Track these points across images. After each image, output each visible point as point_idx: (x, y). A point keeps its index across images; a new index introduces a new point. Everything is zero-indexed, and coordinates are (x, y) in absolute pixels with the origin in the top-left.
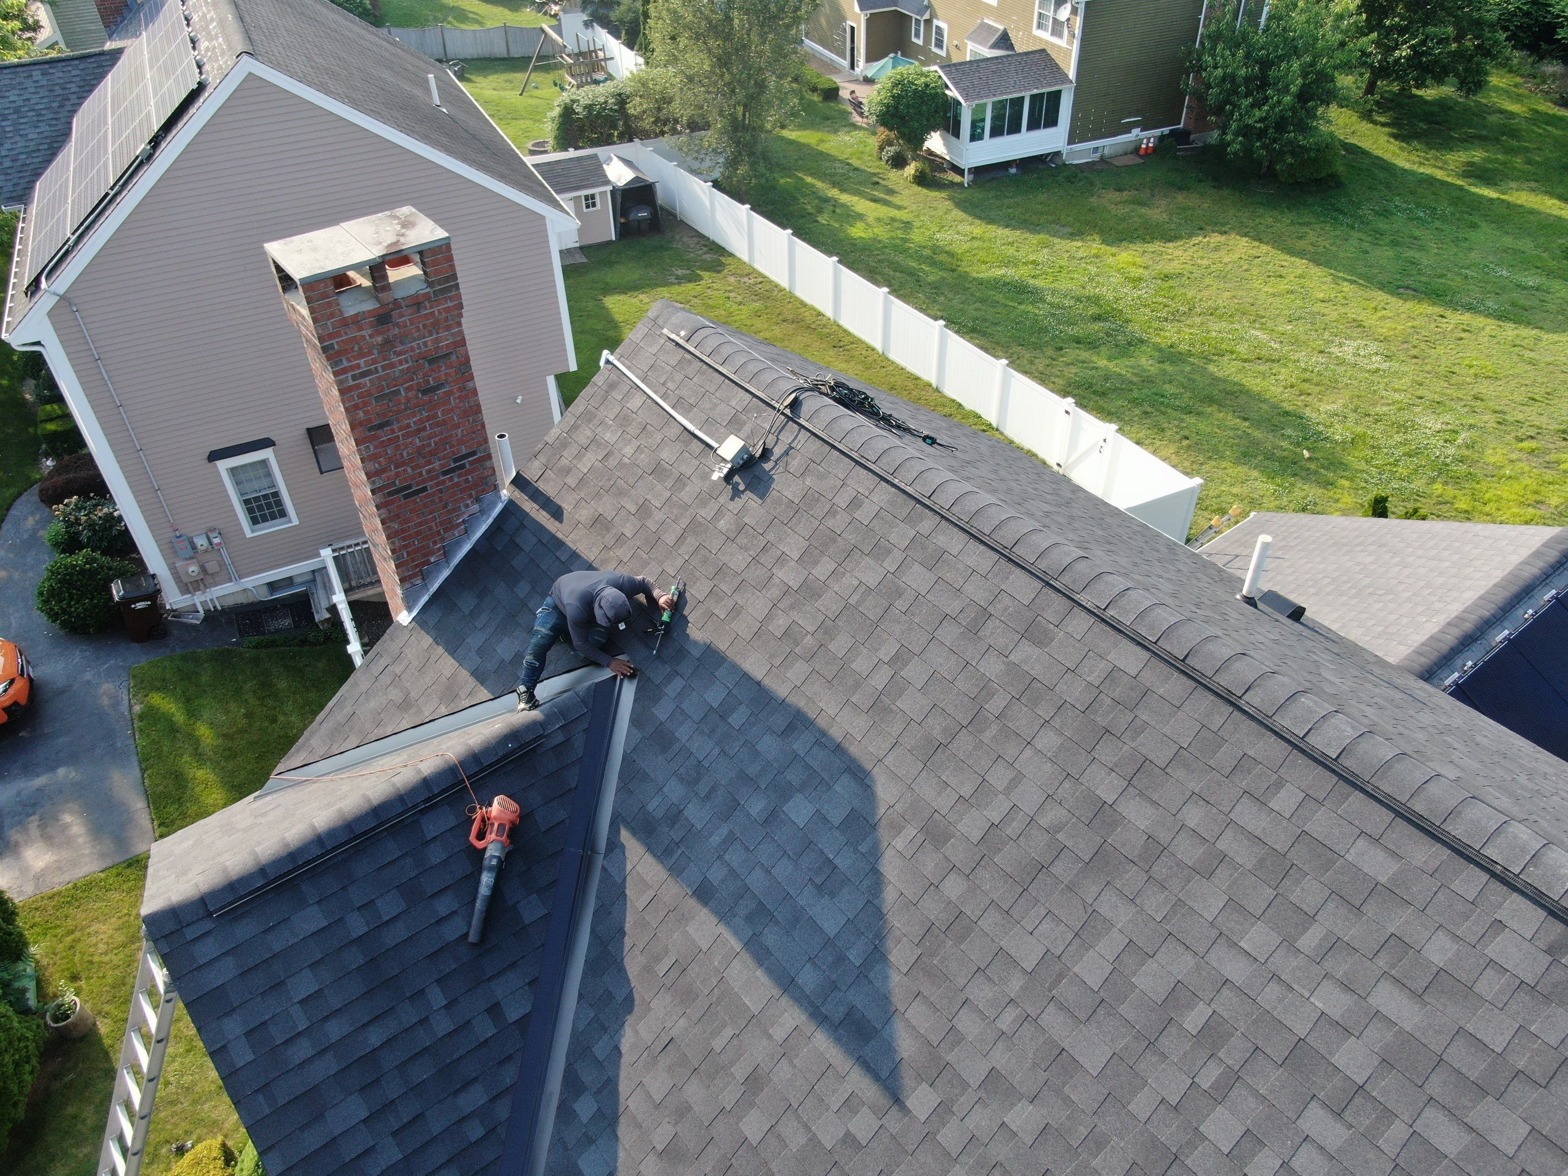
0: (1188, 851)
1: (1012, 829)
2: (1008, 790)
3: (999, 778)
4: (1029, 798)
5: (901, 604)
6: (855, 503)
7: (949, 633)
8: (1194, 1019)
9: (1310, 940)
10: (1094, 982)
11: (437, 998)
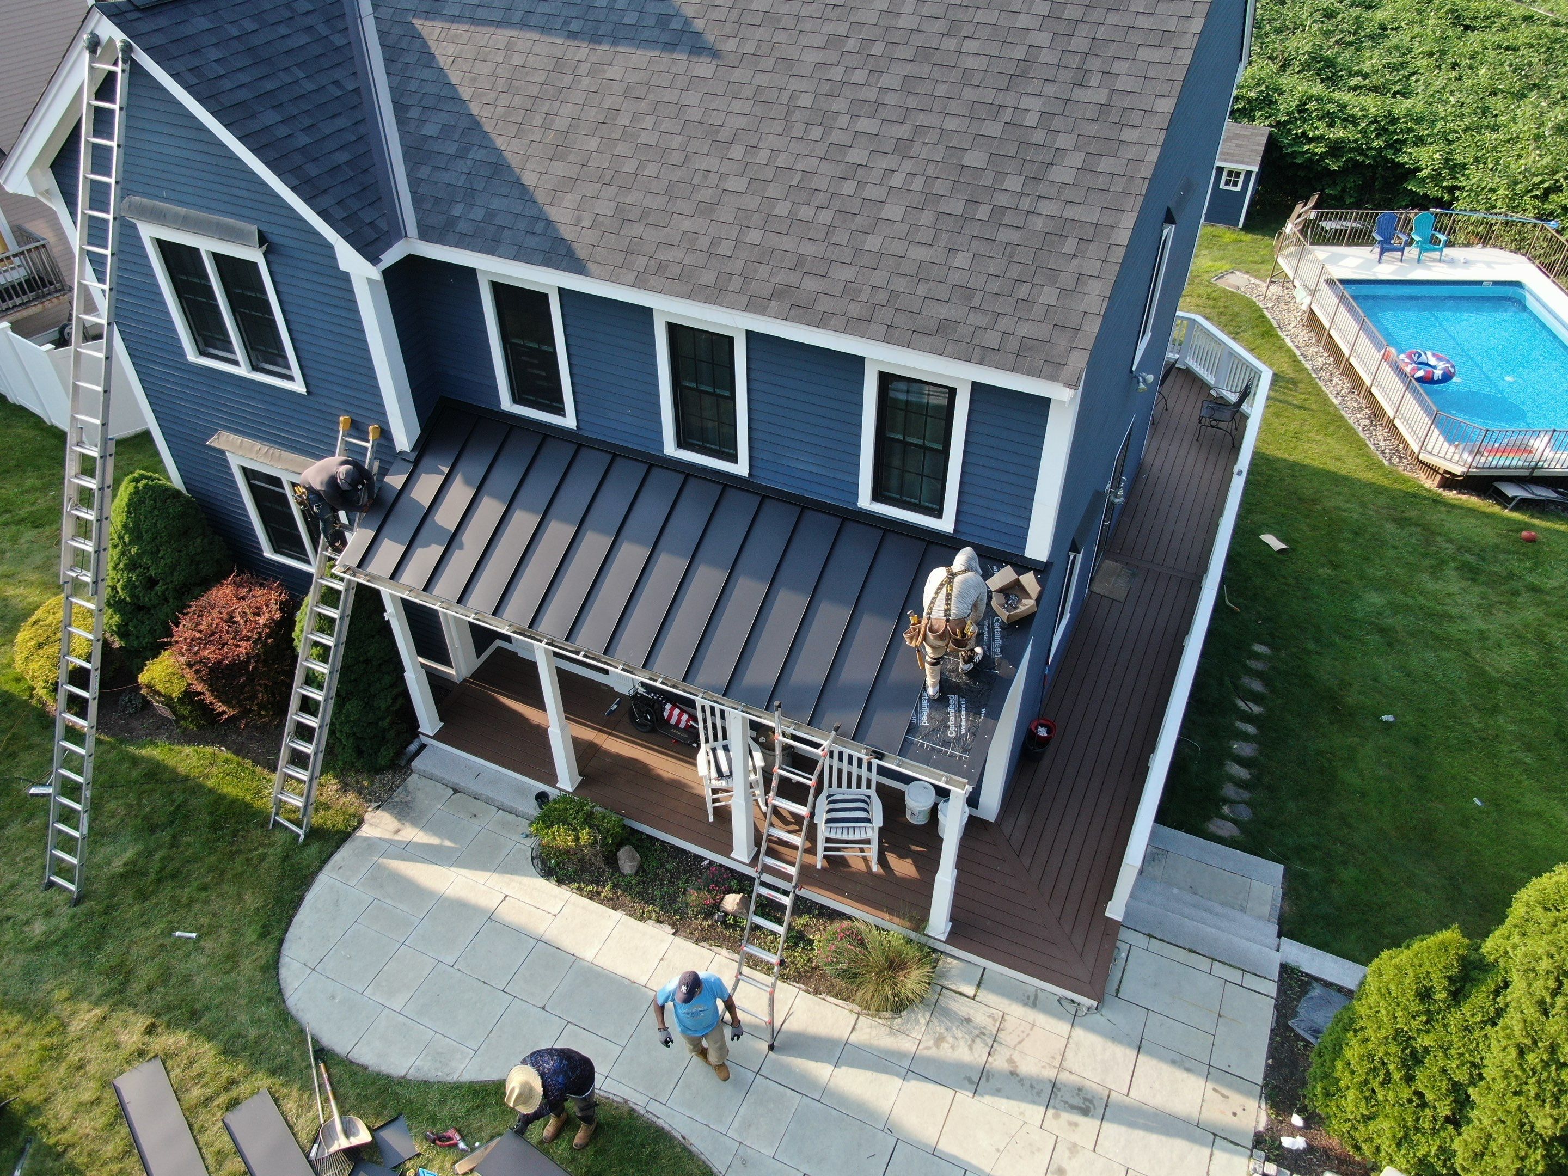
11: (299, 73)
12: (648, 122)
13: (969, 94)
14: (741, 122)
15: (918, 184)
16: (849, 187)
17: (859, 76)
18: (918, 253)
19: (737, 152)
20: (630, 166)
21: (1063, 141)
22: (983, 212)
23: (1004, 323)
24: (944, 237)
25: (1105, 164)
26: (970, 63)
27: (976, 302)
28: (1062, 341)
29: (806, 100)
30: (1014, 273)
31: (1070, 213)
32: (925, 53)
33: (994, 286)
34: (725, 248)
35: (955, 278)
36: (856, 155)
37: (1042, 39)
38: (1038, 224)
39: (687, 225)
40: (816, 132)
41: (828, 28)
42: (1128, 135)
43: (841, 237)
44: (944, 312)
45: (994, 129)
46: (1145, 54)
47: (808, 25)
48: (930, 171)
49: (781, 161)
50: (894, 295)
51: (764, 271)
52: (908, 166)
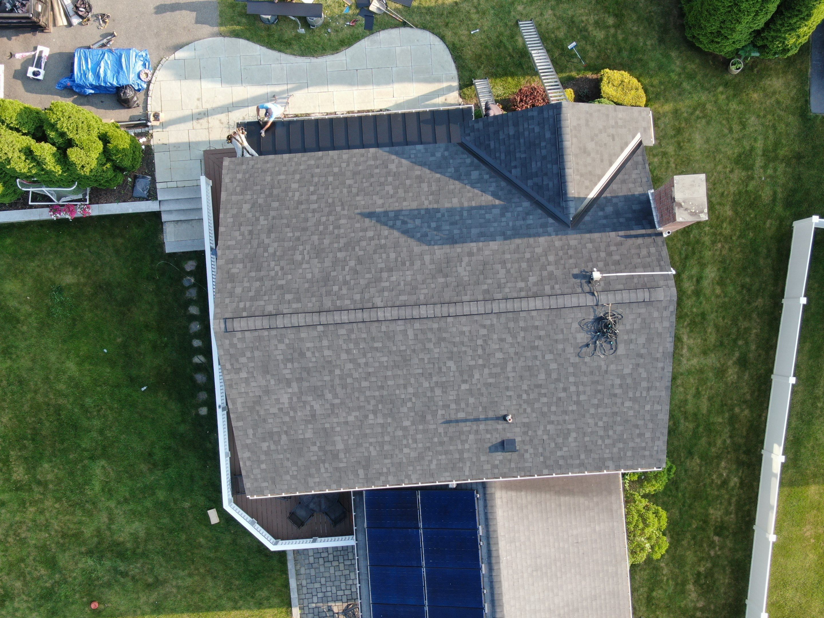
0: (428, 281)
1: (458, 264)
2: (465, 268)
3: (469, 268)
4: (460, 270)
5: (519, 279)
6: (553, 288)
7: (503, 281)
8: (408, 263)
9: (402, 283)
10: (425, 257)
11: (523, 156)
12: (391, 192)
13: (285, 221)
14: (358, 198)
15: (290, 194)
16: (312, 189)
17: (324, 219)
18: (282, 177)
19: (354, 190)
20: (390, 179)
21: (250, 215)
22: (267, 192)
23: (251, 167)
24: (276, 183)
25: (235, 211)
26: (288, 230)
27: (260, 170)
28: (232, 167)
29: (338, 209)
30: (252, 179)
31: (242, 197)
32: (305, 229)
33: (256, 175)
34: (344, 165)
35: (268, 174)
36: (314, 197)
37: (267, 241)
38: (249, 192)
39: (360, 168)
40: (330, 201)
41: (342, 231)
42: (231, 220)
43: (308, 177)
44: (268, 165)
45: (272, 213)
46: (233, 243)
47: (349, 230)
48: (288, 198)
49: (338, 191)
50: (285, 165)
51: (328, 162)
52: (296, 198)
